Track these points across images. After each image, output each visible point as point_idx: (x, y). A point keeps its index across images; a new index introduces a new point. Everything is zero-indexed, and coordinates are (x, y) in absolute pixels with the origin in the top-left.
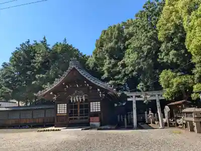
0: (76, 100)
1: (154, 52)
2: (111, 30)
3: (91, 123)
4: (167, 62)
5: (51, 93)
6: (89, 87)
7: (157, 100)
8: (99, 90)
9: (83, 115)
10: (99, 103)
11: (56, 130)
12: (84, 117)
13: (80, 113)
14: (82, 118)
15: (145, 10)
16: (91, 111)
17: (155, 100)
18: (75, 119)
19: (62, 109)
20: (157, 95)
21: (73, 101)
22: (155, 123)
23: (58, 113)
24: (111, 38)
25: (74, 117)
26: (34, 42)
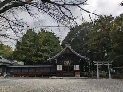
3: (76, 75)
7: (108, 66)
12: (71, 72)
13: (69, 70)
16: (75, 69)
23: (58, 69)
25: (65, 72)
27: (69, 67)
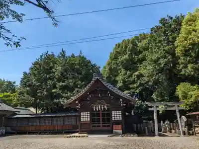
0: (99, 109)
1: (172, 65)
2: (125, 43)
3: (114, 131)
4: (185, 74)
5: (77, 102)
6: (110, 97)
7: (177, 110)
8: (121, 100)
9: (105, 123)
10: (120, 112)
11: (82, 137)
12: (106, 125)
13: (102, 121)
14: (105, 126)
15: (161, 25)
16: (113, 119)
17: (175, 110)
18: (98, 126)
19: (85, 117)
20: (176, 106)
21: (96, 109)
22: (171, 132)
23: (82, 120)
24: (125, 50)
25: (96, 125)
26: (51, 53)
27: (103, 115)
